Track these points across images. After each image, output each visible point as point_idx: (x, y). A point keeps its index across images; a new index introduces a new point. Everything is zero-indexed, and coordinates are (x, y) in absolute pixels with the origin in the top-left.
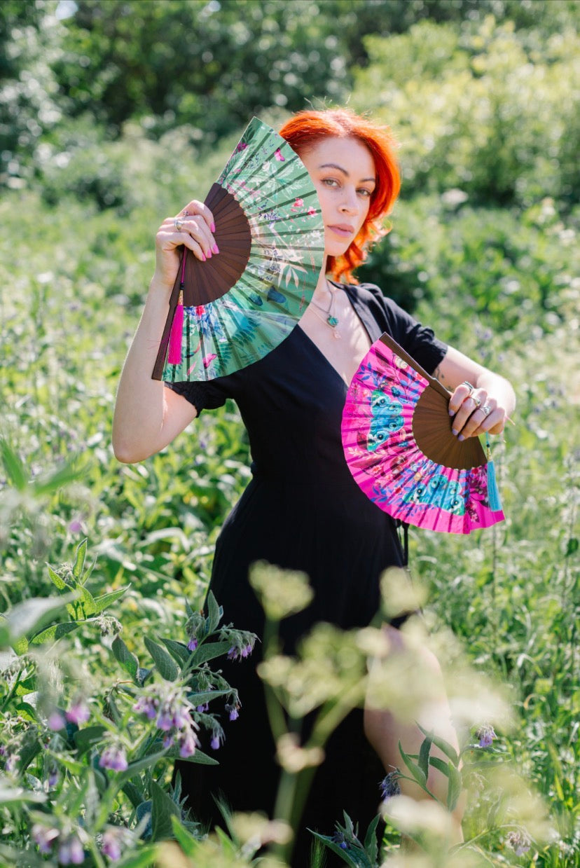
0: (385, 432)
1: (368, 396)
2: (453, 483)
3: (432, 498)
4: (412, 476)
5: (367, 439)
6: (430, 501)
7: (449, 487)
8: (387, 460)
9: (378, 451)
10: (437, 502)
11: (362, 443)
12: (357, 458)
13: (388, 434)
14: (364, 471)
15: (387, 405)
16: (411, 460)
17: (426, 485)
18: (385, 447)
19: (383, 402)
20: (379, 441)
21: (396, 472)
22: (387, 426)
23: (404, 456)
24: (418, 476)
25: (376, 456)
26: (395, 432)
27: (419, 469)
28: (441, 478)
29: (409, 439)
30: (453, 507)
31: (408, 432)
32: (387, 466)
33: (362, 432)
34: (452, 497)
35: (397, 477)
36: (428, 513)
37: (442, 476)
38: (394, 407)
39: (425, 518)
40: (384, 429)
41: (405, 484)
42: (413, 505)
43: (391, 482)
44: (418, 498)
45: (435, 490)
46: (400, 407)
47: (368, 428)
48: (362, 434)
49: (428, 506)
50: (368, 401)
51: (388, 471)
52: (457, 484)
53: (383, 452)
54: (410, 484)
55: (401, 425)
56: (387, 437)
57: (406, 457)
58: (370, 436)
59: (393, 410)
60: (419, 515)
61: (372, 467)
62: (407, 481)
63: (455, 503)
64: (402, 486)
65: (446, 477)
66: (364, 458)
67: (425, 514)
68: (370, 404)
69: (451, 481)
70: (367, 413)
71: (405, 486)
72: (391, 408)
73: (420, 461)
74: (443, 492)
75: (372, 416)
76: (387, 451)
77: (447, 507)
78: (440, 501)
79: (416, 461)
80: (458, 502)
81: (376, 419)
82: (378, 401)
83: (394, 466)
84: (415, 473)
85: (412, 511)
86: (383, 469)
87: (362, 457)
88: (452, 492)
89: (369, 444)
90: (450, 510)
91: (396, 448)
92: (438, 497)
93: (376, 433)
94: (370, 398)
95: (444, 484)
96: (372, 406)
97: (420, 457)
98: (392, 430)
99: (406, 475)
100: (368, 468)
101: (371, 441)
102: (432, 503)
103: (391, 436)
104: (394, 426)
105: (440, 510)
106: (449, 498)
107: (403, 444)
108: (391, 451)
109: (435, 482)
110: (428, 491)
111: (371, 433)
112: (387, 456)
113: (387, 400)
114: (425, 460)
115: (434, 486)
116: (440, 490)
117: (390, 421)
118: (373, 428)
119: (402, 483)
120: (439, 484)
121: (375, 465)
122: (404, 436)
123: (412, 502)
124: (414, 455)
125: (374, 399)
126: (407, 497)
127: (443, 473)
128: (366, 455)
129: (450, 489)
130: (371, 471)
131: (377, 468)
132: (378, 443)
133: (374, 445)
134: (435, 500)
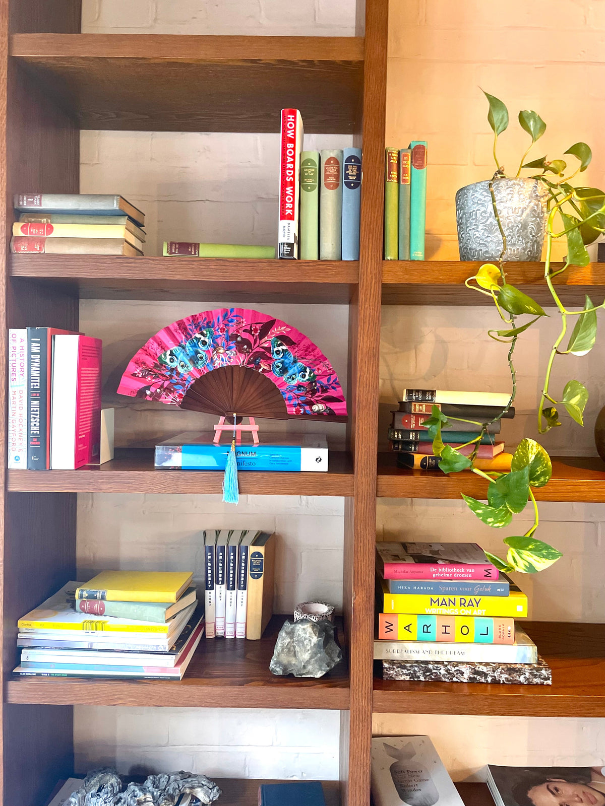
0: (279, 359)
2: (190, 369)
4: (225, 346)
5: (285, 345)
7: (188, 364)
8: (256, 342)
9: (269, 343)
10: (184, 348)
11: (284, 339)
12: (277, 327)
13: (276, 359)
15: (298, 376)
16: (241, 356)
17: (206, 352)
21: (239, 340)
24: (220, 350)
25: (265, 339)
26: (273, 364)
27: (226, 354)
29: (259, 367)
30: (170, 355)
31: (265, 371)
32: (251, 338)
33: (294, 346)
34: (179, 361)
35: (235, 337)
36: (182, 336)
38: (293, 379)
39: (179, 331)
40: (282, 360)
41: (224, 338)
42: (197, 332)
44: (200, 338)
45: (195, 354)
53: (266, 345)
54: (219, 341)
57: (246, 355)
58: (285, 348)
59: (291, 375)
61: (262, 331)
63: (172, 360)
66: (273, 330)
68: (310, 368)
70: (304, 360)
72: (294, 376)
73: (233, 360)
74: (188, 357)
75: (299, 361)
76: (264, 348)
77: (174, 352)
79: (236, 359)
81: (294, 362)
82: (307, 374)
84: (226, 350)
85: (194, 328)
86: (252, 335)
88: (182, 363)
89: (279, 342)
91: (261, 355)
92: (188, 352)
93: (283, 352)
94: (313, 371)
95: (194, 363)
96: (307, 367)
97: (235, 362)
98: (277, 363)
99: (230, 344)
100: (263, 327)
101: (280, 345)
105: (177, 345)
106: (179, 358)
107: (259, 361)
108: (261, 350)
109: (201, 357)
110: (199, 348)
113: (301, 378)
114: (229, 363)
116: (191, 357)
117: (284, 368)
118: (289, 354)
120: (198, 360)
121: (260, 333)
122: (264, 366)
124: (242, 361)
128: (273, 334)
130: (257, 327)
131: (256, 332)
132: (275, 347)
133: (275, 345)
134: (187, 348)
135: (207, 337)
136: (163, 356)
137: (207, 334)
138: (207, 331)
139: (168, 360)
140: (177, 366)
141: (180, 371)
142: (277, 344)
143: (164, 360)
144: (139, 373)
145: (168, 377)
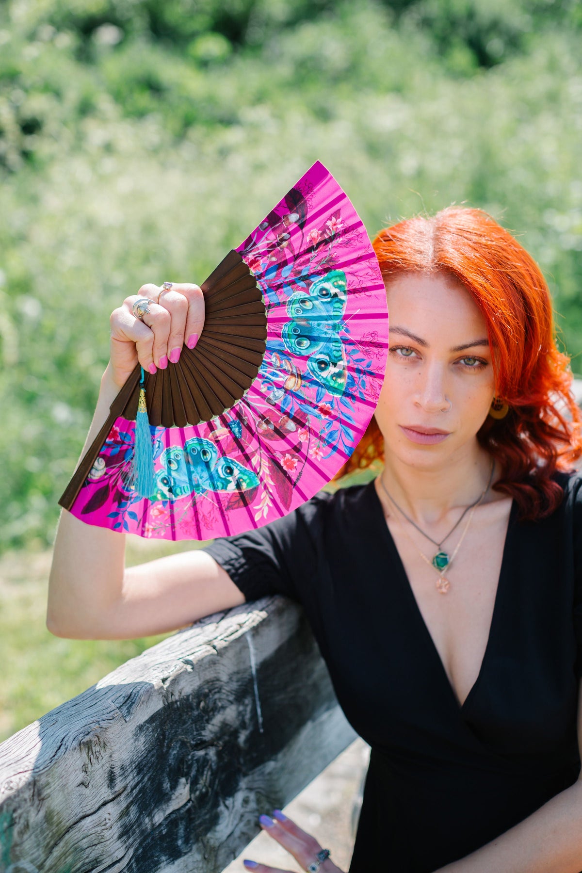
0: (218, 465)
1: (160, 506)
2: (290, 312)
3: (329, 340)
4: (294, 395)
5: (237, 491)
6: (336, 341)
7: (300, 314)
8: (267, 449)
9: (255, 470)
10: (334, 327)
11: (245, 499)
12: (273, 501)
13: (222, 459)
14: (295, 485)
15: (170, 474)
16: (262, 406)
17: (306, 358)
18: (247, 458)
19: (166, 481)
20: (236, 472)
21: (291, 425)
22: (207, 464)
23: (258, 420)
24: (292, 383)
25: (265, 469)
26: (216, 448)
27: (279, 386)
28: (289, 336)
29: (225, 423)
30: (336, 295)
31: (211, 427)
32: (279, 446)
33: (225, 504)
34: (316, 302)
35: (300, 423)
36: (358, 338)
37: (284, 336)
38: (170, 462)
39: (369, 339)
40: (212, 469)
41: (311, 404)
42: (350, 369)
43: (310, 430)
44: (335, 365)
45: (312, 339)
46: (168, 452)
47: (217, 495)
48: (229, 502)
49: (346, 342)
50: (168, 505)
51: (289, 442)
52: (292, 302)
53: (254, 461)
54: (309, 393)
55: (200, 442)
56: (226, 460)
57: (259, 417)
58: (232, 488)
59: (178, 462)
60: (366, 353)
61: (285, 473)
62: (304, 401)
63: (324, 293)
64: (316, 407)
65: (286, 328)
66: (271, 491)
67: (361, 343)
68: (171, 503)
69: (289, 315)
70: (189, 503)
71: (315, 402)
72: (174, 466)
73: (263, 389)
74: (314, 323)
75: (193, 494)
76: (253, 454)
77: (338, 305)
78: (330, 322)
79: (263, 396)
80: (322, 289)
81: (198, 486)
82: (165, 489)
83: (280, 433)
84: (287, 391)
85: (360, 367)
86: (288, 451)
87: (271, 494)
88: (309, 305)
89: (245, 487)
90: (344, 297)
91: (244, 441)
92: (323, 329)
93: (225, 479)
94: (164, 503)
95: (298, 326)
96: (174, 498)
97: (257, 392)
98: (213, 455)
99: (293, 406)
100: (289, 479)
101: (238, 486)
102: (338, 337)
103: (223, 454)
104: (205, 453)
105: (346, 317)
106: (321, 308)
107: (236, 430)
108: (252, 446)
109: (299, 344)
110: (318, 352)
111: (225, 487)
112: (263, 451)
113: (163, 476)
114: (260, 380)
115: (306, 343)
116: (311, 329)
117: (197, 461)
118: (215, 487)
119: (311, 408)
120: (299, 336)
121: (280, 467)
122: (221, 431)
123: (347, 373)
124: (252, 404)
125: (163, 495)
126: (335, 390)
127: (278, 335)
128: (266, 487)
129: (304, 310)
130: (294, 471)
131: (285, 462)
132: (241, 472)
133: (245, 477)
134: (330, 331)
135: (329, 378)
136: (341, 283)
137: (335, 381)
138: (340, 385)
139: (328, 285)
140: (308, 293)
141: (297, 293)
142: (244, 481)
143: (333, 280)
144: (335, 225)
145: (300, 268)
